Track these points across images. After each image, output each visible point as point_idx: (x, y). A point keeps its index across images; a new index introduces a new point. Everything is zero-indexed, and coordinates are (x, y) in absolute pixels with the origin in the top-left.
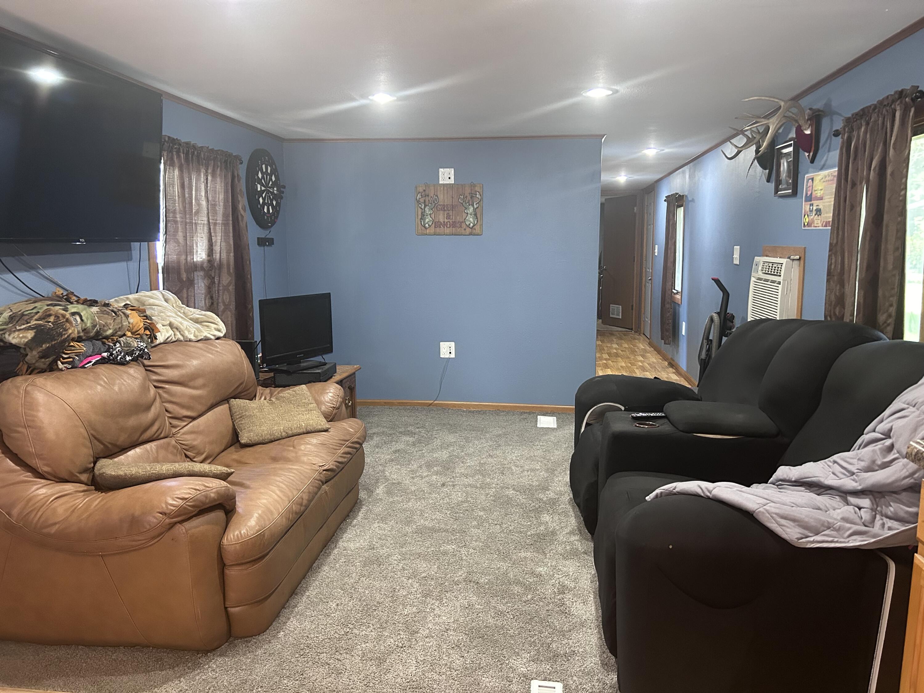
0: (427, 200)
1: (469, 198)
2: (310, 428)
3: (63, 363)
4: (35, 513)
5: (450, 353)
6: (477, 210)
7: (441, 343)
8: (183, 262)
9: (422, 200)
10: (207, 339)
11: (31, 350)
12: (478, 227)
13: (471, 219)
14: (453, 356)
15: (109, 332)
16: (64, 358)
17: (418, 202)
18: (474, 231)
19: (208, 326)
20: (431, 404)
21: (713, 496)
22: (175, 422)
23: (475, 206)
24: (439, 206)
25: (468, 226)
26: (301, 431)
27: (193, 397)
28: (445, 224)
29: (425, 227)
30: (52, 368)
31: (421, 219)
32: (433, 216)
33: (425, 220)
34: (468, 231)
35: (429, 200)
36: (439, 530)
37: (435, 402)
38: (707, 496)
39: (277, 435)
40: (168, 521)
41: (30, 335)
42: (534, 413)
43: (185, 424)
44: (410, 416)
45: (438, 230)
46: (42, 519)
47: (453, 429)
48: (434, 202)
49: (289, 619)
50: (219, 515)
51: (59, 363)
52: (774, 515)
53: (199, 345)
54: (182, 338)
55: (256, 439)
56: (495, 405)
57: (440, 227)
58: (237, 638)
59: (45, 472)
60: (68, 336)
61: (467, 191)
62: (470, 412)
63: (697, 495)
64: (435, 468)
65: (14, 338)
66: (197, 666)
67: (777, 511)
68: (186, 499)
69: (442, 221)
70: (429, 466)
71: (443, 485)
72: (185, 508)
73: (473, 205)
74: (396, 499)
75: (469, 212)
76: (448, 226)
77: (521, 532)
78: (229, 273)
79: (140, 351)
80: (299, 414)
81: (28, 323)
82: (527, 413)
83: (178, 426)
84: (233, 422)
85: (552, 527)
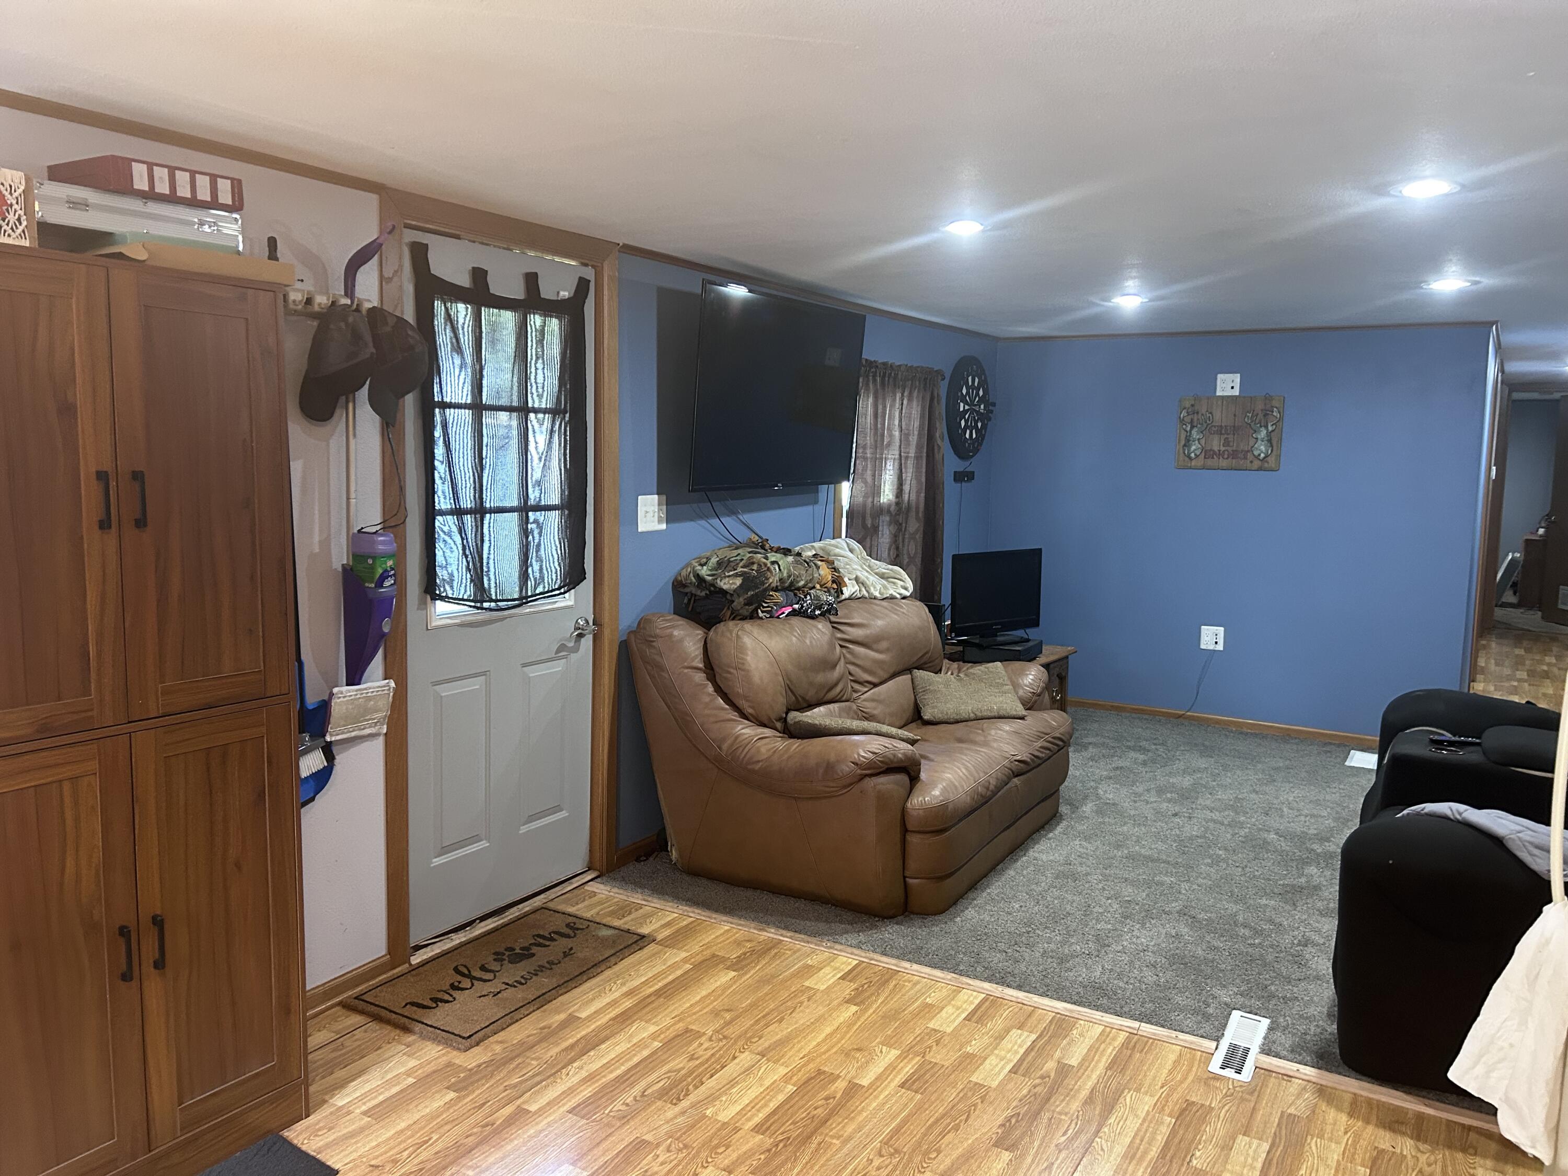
0: (1195, 419)
1: (1261, 416)
2: (1002, 713)
3: (763, 612)
4: (741, 749)
5: (1216, 643)
6: (1272, 434)
7: (1203, 627)
8: (869, 504)
9: (1188, 419)
10: (892, 598)
11: (739, 596)
12: (1273, 459)
13: (1263, 448)
14: (1220, 647)
15: (802, 583)
16: (764, 607)
17: (1182, 421)
19: (894, 583)
20: (1180, 716)
21: (1463, 818)
22: (857, 686)
23: (1270, 429)
24: (1213, 428)
25: (1257, 457)
26: (993, 714)
27: (876, 661)
28: (1220, 454)
29: (1190, 459)
30: (753, 616)
31: (1185, 445)
32: (1203, 441)
33: (1189, 447)
34: (1257, 464)
35: (1198, 419)
36: (1158, 860)
37: (1188, 713)
38: (1456, 818)
39: (964, 715)
40: (859, 771)
41: (738, 581)
42: (1345, 746)
43: (866, 689)
44: (1147, 728)
45: (1209, 462)
46: (748, 756)
47: (1206, 751)
48: (1206, 422)
50: (903, 778)
51: (759, 611)
53: (884, 603)
54: (867, 595)
55: (939, 716)
56: (1282, 728)
57: (1213, 458)
58: (913, 913)
59: (750, 714)
60: (770, 585)
61: (1259, 406)
62: (1241, 733)
63: (1445, 818)
64: (1169, 795)
65: (725, 584)
68: (876, 753)
69: (1216, 449)
70: (1160, 791)
71: (1175, 815)
72: (875, 762)
73: (1266, 427)
74: (1107, 820)
75: (1259, 437)
76: (1226, 456)
77: (1270, 880)
78: (917, 518)
79: (829, 605)
80: (991, 695)
81: (735, 570)
82: (1334, 744)
83: (860, 691)
84: (915, 696)
85: (1316, 880)
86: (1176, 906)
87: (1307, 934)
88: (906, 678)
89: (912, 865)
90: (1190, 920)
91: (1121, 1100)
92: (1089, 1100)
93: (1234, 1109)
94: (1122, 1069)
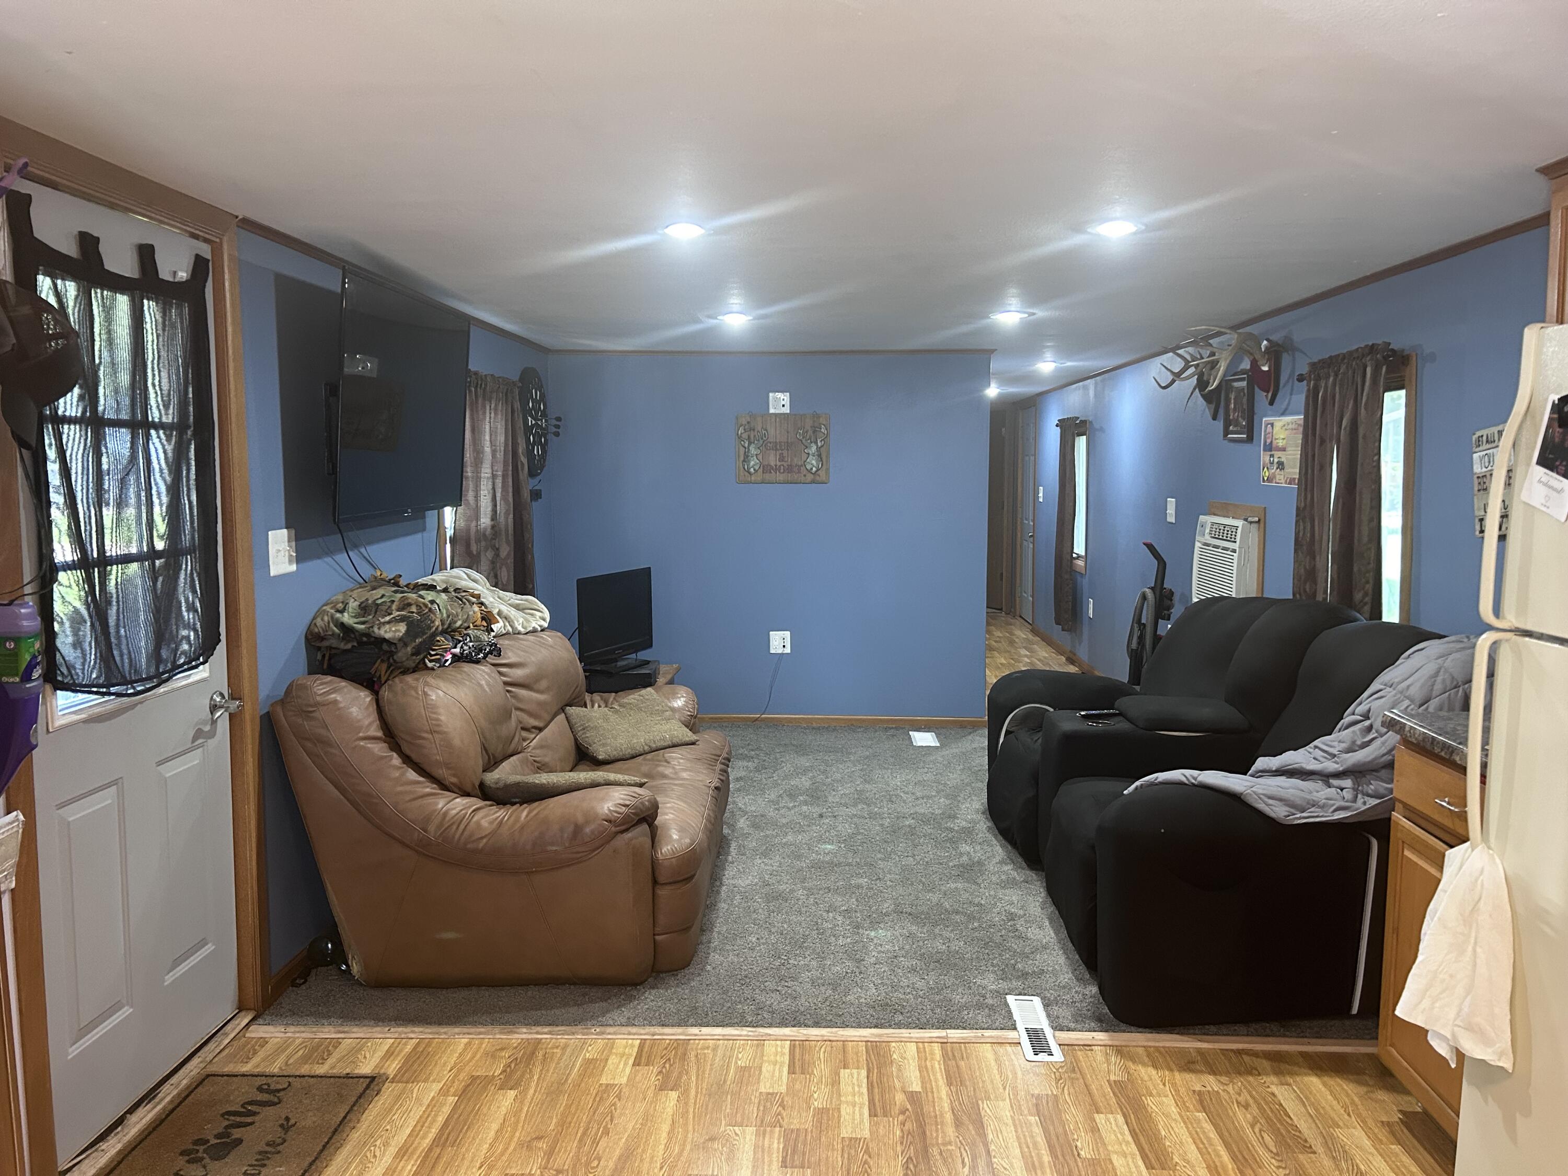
0: (752, 436)
1: (810, 432)
2: (675, 741)
3: (431, 661)
4: (455, 827)
5: (784, 646)
6: (822, 449)
7: (771, 633)
8: (473, 530)
9: (745, 436)
10: (534, 631)
11: (406, 645)
12: (824, 471)
13: (814, 462)
14: (788, 650)
15: (459, 623)
16: (432, 655)
17: (740, 437)
18: (818, 478)
19: (532, 615)
20: (757, 719)
21: (1200, 782)
22: (524, 734)
23: (819, 444)
24: (769, 444)
25: (810, 471)
26: (666, 744)
27: (540, 704)
28: (777, 469)
29: (749, 473)
30: (420, 667)
31: (744, 461)
32: (760, 457)
33: (749, 462)
34: (810, 477)
35: (755, 436)
36: (839, 865)
37: (763, 716)
38: (1192, 783)
39: (639, 749)
40: (613, 829)
41: (402, 628)
42: (903, 728)
43: (533, 736)
44: (734, 735)
45: (767, 477)
46: (466, 833)
47: (801, 750)
48: (762, 439)
49: (709, 954)
50: (645, 827)
51: (427, 661)
52: (1261, 796)
53: (529, 637)
54: (511, 630)
55: (614, 754)
56: (847, 719)
57: (771, 472)
58: (662, 972)
59: (452, 783)
60: (437, 629)
61: (809, 423)
62: (813, 728)
63: (1181, 783)
64: (801, 798)
65: (386, 632)
66: (631, 998)
67: (1264, 792)
68: (628, 806)
69: (773, 464)
70: (792, 796)
71: (821, 816)
72: (629, 816)
73: (816, 443)
74: (768, 832)
75: (810, 452)
76: (782, 471)
77: (941, 864)
78: (508, 542)
79: (491, 646)
80: (656, 724)
81: (390, 614)
82: (892, 728)
83: (528, 739)
84: (574, 736)
85: (977, 857)
86: (887, 906)
87: (1006, 908)
88: (562, 717)
89: (662, 919)
90: (910, 917)
91: (983, 1113)
92: (958, 1124)
93: (1072, 1090)
94: (961, 1081)
